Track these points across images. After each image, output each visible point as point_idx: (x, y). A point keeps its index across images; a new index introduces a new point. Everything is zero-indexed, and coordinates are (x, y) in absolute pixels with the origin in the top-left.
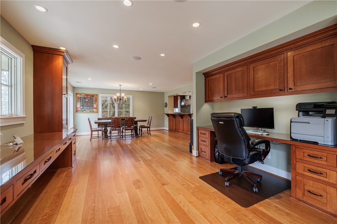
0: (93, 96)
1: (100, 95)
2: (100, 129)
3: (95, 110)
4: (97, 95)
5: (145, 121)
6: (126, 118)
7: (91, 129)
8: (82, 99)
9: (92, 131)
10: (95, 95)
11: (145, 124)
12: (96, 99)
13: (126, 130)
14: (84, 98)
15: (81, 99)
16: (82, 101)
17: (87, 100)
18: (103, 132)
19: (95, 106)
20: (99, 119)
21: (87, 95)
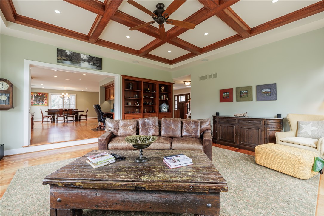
0: (44, 94)
1: (50, 93)
2: (49, 116)
3: (46, 104)
4: (47, 94)
5: (83, 111)
6: (68, 109)
7: (43, 116)
8: (36, 96)
9: (43, 117)
10: (46, 93)
11: (84, 113)
12: (47, 96)
13: (68, 116)
14: (37, 96)
15: (34, 96)
16: (36, 97)
17: (39, 97)
18: (51, 118)
19: (46, 101)
20: (48, 110)
21: (39, 94)
